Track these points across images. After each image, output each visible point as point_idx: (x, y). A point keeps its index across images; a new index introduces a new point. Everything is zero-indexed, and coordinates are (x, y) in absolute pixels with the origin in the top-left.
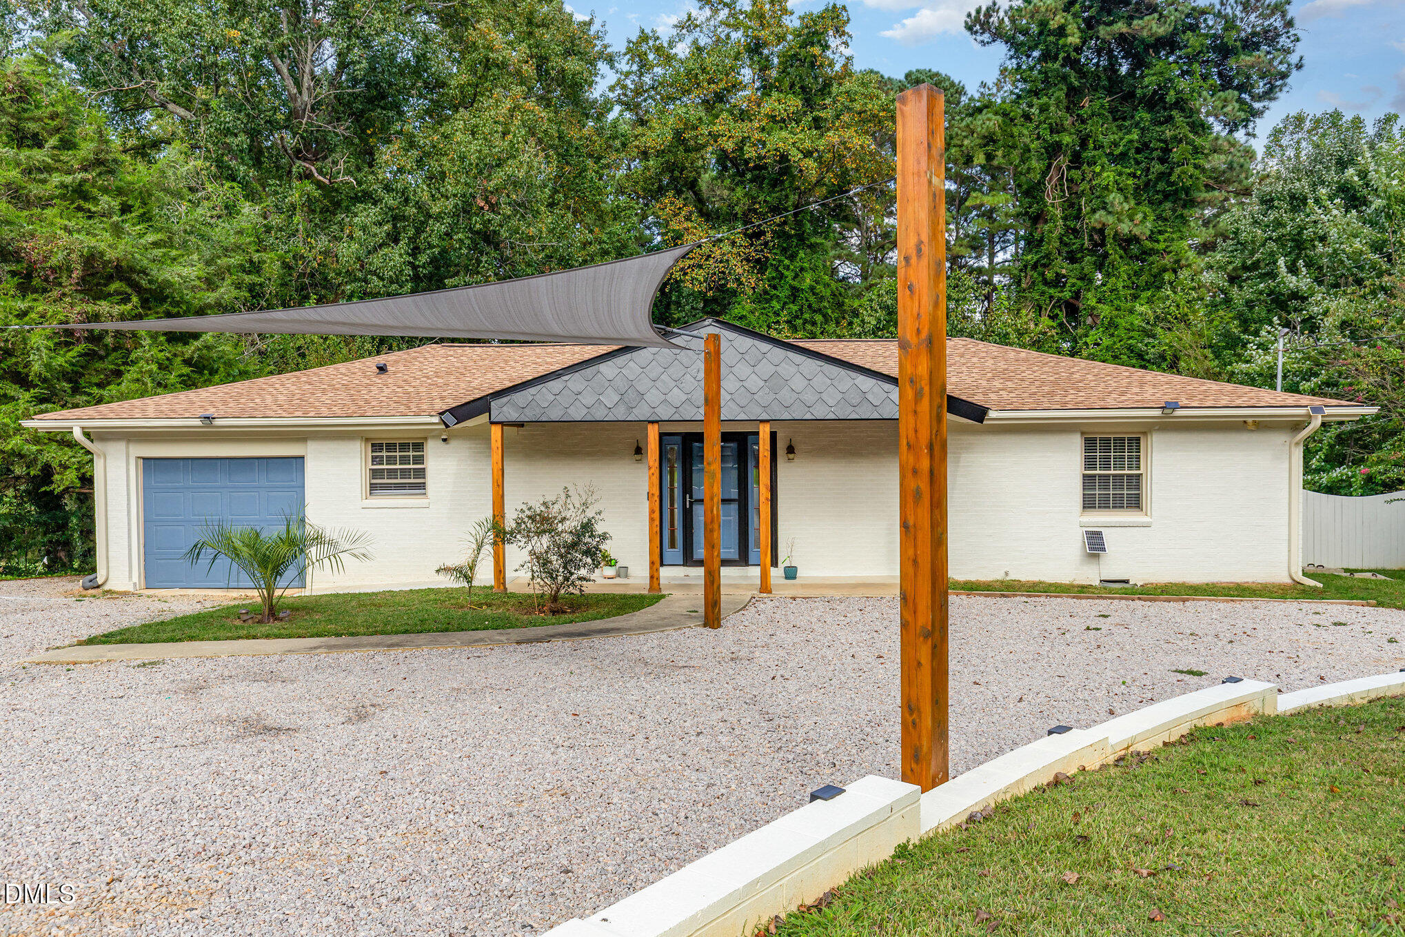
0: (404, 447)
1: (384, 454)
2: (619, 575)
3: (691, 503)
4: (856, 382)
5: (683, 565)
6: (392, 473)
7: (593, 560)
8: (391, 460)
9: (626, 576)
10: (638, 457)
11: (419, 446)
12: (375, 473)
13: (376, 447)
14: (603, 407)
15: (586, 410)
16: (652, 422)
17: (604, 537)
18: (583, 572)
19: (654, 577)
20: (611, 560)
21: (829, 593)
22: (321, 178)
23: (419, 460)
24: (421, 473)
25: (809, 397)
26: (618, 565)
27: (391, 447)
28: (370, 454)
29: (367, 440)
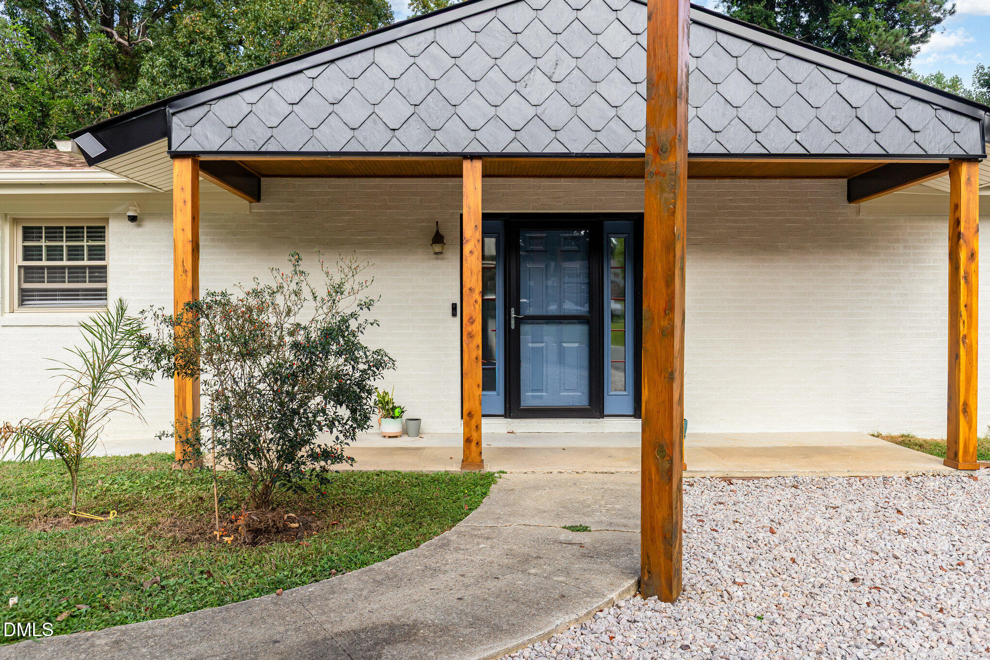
0: (74, 232)
1: (43, 243)
2: (405, 432)
3: (518, 322)
4: (840, 88)
5: (506, 416)
6: (56, 273)
7: (353, 411)
8: (54, 253)
9: (418, 433)
10: (437, 248)
11: (98, 232)
12: (29, 273)
13: (29, 233)
14: (382, 126)
15: (350, 133)
16: (473, 157)
17: (379, 363)
18: (324, 439)
19: (472, 441)
20: (394, 408)
21: (790, 468)
22: (121, 40)
23: (99, 253)
24: (100, 273)
25: (757, 114)
26: (405, 416)
27: (53, 233)
28: (20, 243)
29: (15, 221)
